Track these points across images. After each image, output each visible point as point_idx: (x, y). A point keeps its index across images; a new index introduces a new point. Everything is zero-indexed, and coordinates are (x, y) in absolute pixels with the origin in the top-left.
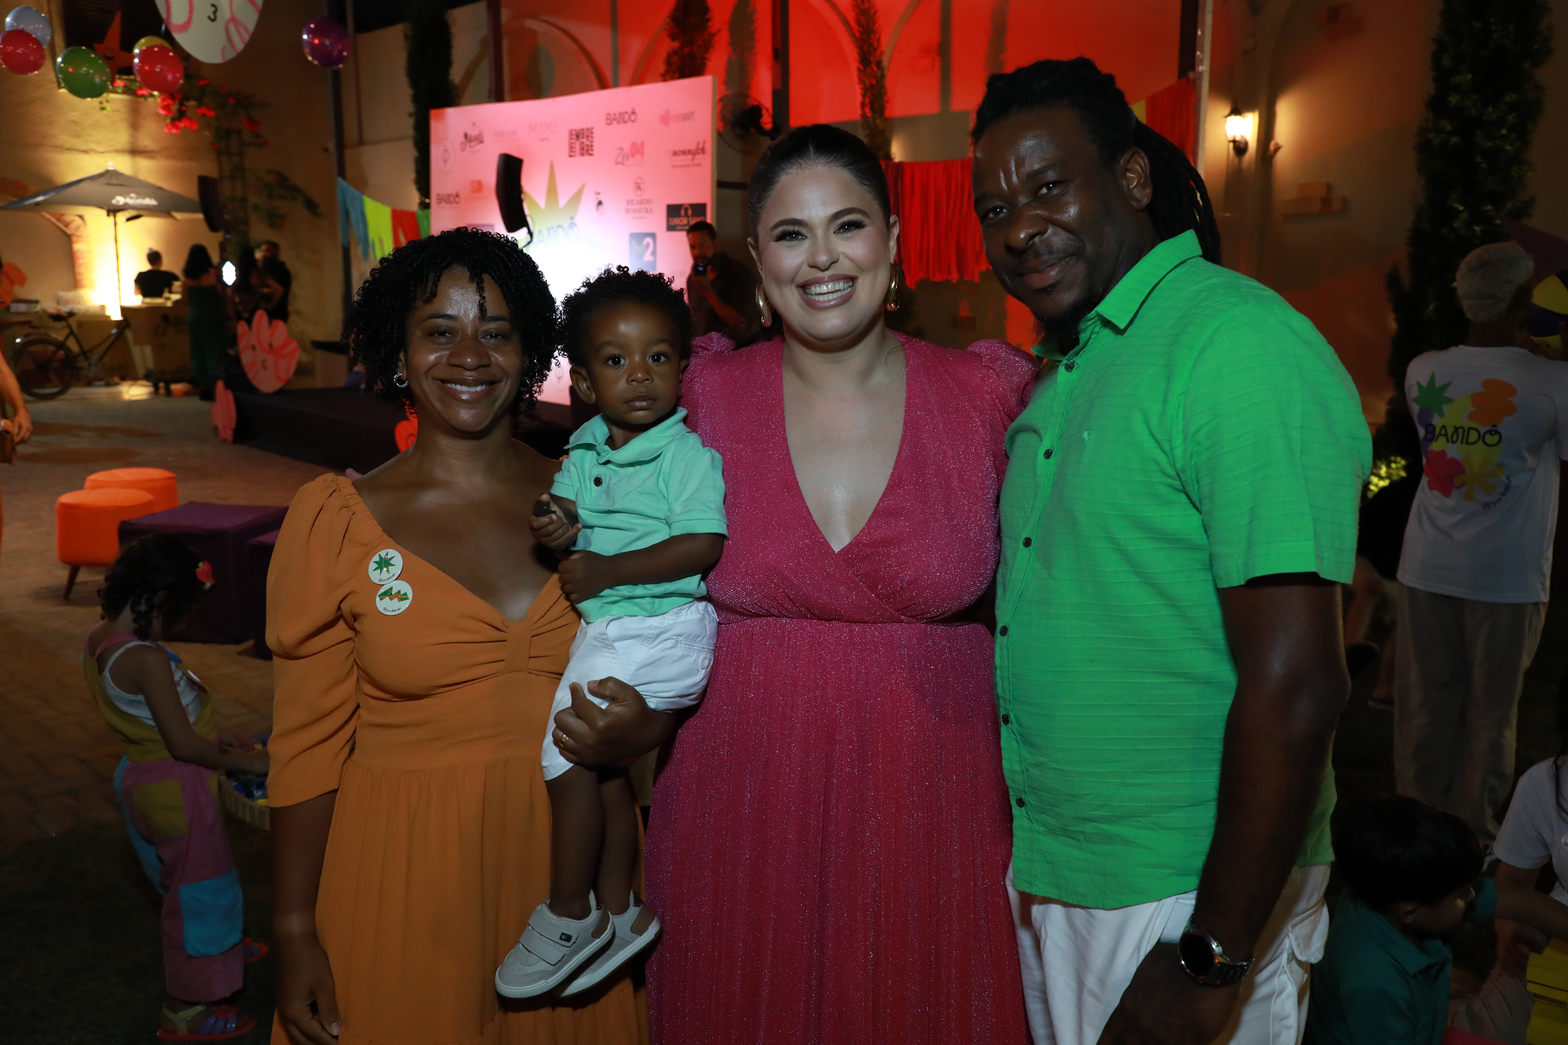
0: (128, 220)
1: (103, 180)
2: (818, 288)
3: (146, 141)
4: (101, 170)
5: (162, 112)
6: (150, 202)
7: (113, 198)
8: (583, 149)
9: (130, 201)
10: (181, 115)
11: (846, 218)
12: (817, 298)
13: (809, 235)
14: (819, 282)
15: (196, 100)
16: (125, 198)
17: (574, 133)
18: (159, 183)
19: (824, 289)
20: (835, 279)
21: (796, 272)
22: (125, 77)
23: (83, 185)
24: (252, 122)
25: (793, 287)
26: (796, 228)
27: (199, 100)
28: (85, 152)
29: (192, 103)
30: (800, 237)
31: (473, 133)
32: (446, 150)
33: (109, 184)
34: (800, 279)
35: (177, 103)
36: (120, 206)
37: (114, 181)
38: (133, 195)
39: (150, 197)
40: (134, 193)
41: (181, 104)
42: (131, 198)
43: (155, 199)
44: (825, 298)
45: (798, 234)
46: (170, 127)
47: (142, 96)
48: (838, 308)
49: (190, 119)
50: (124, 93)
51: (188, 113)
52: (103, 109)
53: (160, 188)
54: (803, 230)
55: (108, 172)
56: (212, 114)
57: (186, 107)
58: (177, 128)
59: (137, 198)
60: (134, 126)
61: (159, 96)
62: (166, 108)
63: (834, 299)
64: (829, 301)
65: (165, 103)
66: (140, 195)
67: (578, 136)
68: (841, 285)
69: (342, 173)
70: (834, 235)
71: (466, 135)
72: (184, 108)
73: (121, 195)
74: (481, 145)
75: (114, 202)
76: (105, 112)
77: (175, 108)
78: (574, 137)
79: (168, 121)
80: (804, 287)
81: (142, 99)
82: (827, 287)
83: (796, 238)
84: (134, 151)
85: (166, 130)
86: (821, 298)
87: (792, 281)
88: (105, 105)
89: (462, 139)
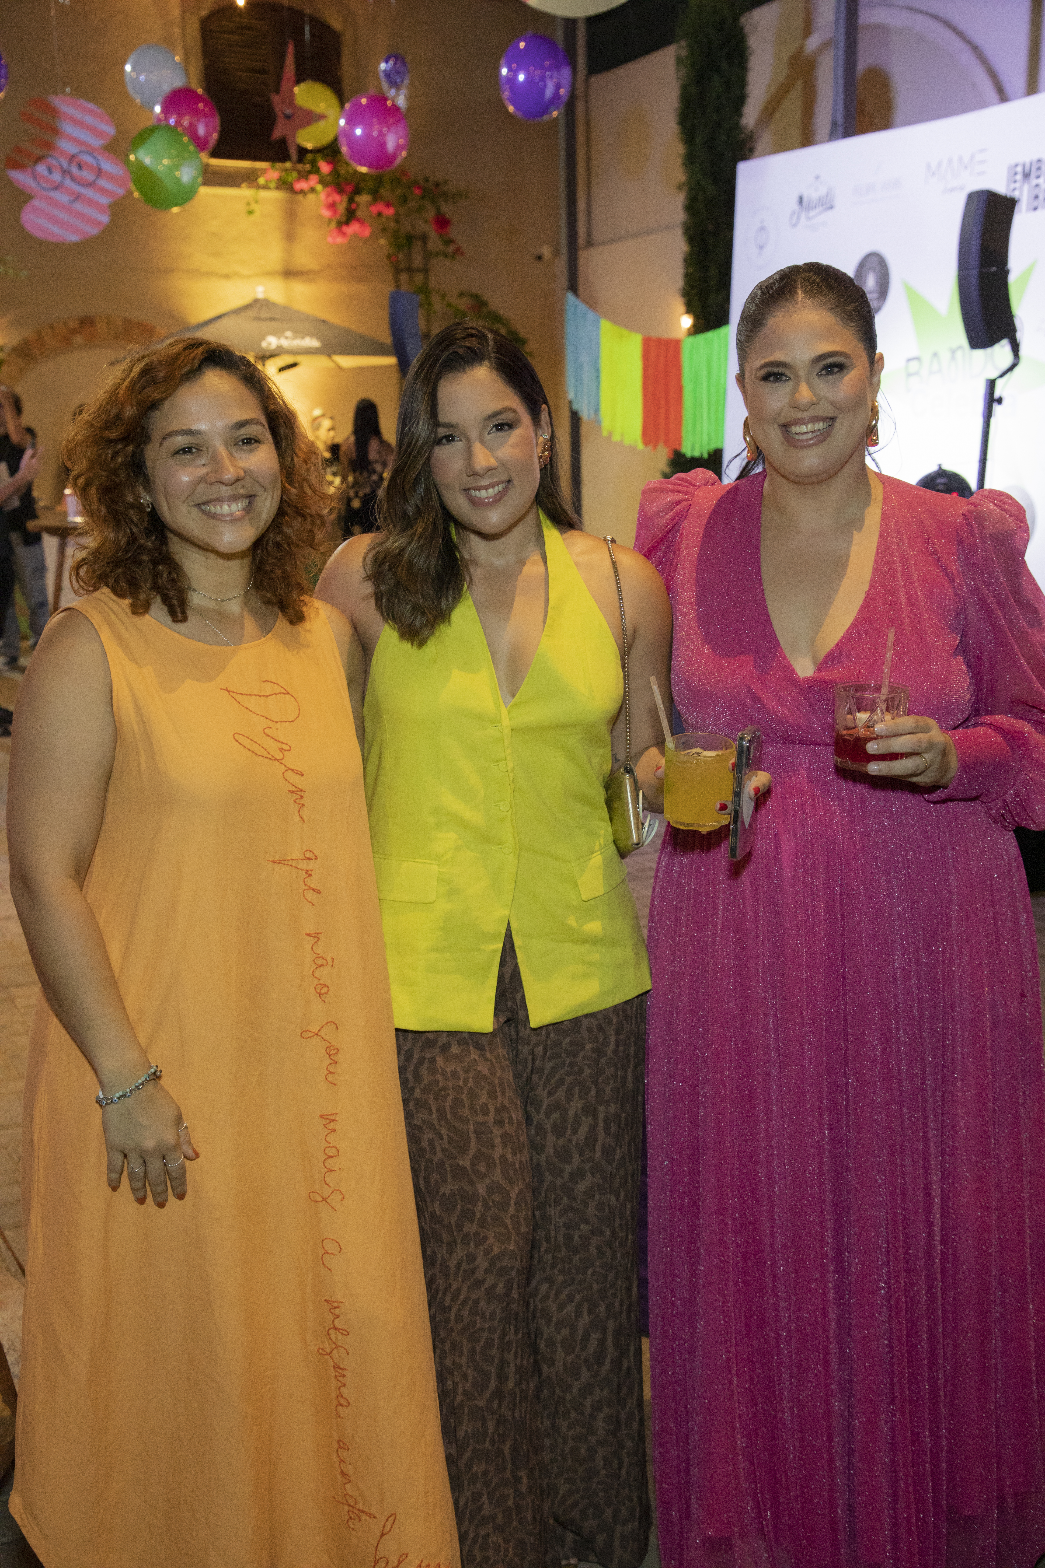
0: (282, 369)
1: (251, 313)
2: (798, 428)
3: (304, 259)
4: (247, 300)
5: (327, 213)
6: (312, 343)
7: (263, 339)
8: (1036, 197)
9: (285, 343)
10: (350, 216)
11: (829, 361)
12: (797, 437)
13: (792, 377)
14: (800, 422)
15: (369, 193)
16: (279, 338)
17: (1019, 169)
18: (322, 315)
19: (804, 429)
20: (815, 419)
21: (779, 414)
22: (279, 165)
23: (225, 321)
24: (442, 223)
25: (776, 426)
26: (781, 370)
27: (375, 193)
28: (227, 277)
29: (364, 199)
30: (784, 378)
31: (812, 194)
32: (762, 229)
33: (258, 319)
34: (782, 420)
35: (345, 198)
36: (273, 350)
37: (264, 314)
38: (289, 334)
39: (311, 336)
40: (290, 330)
41: (351, 201)
42: (286, 338)
43: (318, 338)
44: (805, 437)
45: (782, 374)
46: (335, 234)
47: (302, 192)
48: (816, 447)
49: (361, 221)
50: (278, 188)
51: (359, 214)
52: (251, 212)
53: (324, 322)
54: (787, 372)
55: (256, 301)
56: (390, 211)
57: (358, 205)
58: (344, 234)
59: (294, 338)
60: (290, 237)
61: (323, 190)
62: (332, 206)
63: (813, 438)
64: (808, 440)
65: (330, 200)
66: (300, 333)
67: (1026, 175)
68: (820, 425)
69: (573, 287)
70: (816, 377)
71: (801, 200)
72: (353, 206)
73: (274, 333)
74: (830, 213)
75: (264, 344)
76: (253, 218)
77: (342, 207)
78: (1019, 177)
79: (333, 225)
80: (785, 427)
81: (300, 197)
82: (807, 427)
83: (780, 380)
84: (289, 273)
85: (330, 240)
86: (800, 437)
87: (774, 422)
88: (254, 206)
89: (795, 206)
